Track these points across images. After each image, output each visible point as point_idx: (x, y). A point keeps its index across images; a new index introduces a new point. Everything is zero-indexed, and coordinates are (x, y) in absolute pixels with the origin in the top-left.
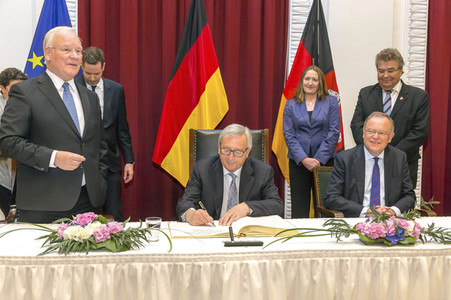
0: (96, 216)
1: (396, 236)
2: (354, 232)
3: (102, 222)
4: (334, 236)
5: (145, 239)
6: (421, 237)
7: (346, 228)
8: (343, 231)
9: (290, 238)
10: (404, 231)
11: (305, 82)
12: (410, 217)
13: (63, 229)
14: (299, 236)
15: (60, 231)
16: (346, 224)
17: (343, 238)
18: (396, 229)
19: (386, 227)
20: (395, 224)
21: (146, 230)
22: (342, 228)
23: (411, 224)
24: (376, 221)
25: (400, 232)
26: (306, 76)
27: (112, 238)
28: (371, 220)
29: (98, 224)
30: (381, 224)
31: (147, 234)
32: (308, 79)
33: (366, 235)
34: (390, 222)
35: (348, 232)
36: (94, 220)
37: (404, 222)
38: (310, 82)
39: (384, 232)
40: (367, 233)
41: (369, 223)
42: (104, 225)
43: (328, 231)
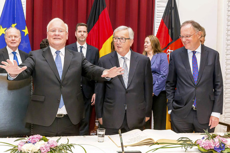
0: (41, 137)
1: (220, 148)
2: (195, 145)
3: (45, 141)
4: (183, 148)
5: (71, 151)
7: (190, 143)
9: (157, 149)
10: (224, 145)
12: (229, 136)
13: (22, 146)
14: (162, 148)
15: (19, 147)
16: (190, 141)
17: (189, 149)
18: (220, 144)
19: (214, 142)
20: (219, 141)
21: (71, 145)
22: (188, 142)
24: (208, 139)
25: (222, 146)
27: (51, 151)
28: (205, 138)
29: (43, 141)
30: (211, 141)
31: (72, 148)
33: (202, 147)
34: (216, 140)
35: (192, 145)
36: (41, 140)
37: (224, 140)
39: (213, 146)
40: (203, 146)
41: (204, 140)
42: (47, 143)
43: (180, 144)
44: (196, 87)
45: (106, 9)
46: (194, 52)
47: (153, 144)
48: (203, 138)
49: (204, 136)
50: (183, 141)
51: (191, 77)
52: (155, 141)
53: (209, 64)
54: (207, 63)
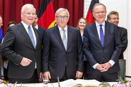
19: (126, 86)
24: (122, 83)
26: (80, 22)
30: (124, 85)
32: (81, 23)
34: (128, 84)
36: (2, 83)
41: (119, 84)
42: (6, 85)
44: (103, 49)
46: (101, 26)
50: (103, 85)
51: (99, 42)
53: (111, 33)
54: (110, 32)
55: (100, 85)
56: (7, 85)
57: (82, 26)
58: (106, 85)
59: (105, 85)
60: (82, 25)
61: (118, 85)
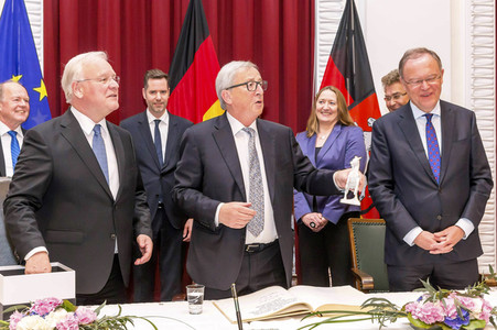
0: (60, 301)
1: (459, 320)
2: (402, 314)
3: (68, 310)
4: (376, 321)
6: (491, 319)
7: (391, 310)
8: (388, 313)
9: (317, 325)
10: (468, 312)
11: (319, 106)
12: (478, 294)
13: (17, 321)
14: (329, 322)
15: (12, 323)
16: (390, 305)
17: (387, 323)
18: (458, 311)
19: (444, 308)
20: (456, 304)
21: (126, 319)
22: (386, 309)
23: (478, 302)
24: (430, 299)
25: (464, 314)
26: (320, 98)
28: (425, 298)
29: (63, 312)
30: (437, 304)
31: (128, 324)
33: (419, 319)
34: (449, 302)
35: (394, 315)
36: (58, 307)
37: (468, 301)
38: (326, 106)
39: (443, 315)
40: (420, 315)
41: (422, 302)
42: (71, 314)
43: (368, 313)
44: (440, 187)
45: (210, 39)
46: (429, 117)
47: (310, 314)
48: (421, 299)
49: (421, 294)
50: (374, 305)
52: (314, 308)
53: (459, 139)
55: (364, 306)
56: (75, 314)
57: (326, 111)
58: (383, 306)
59: (378, 305)
60: (326, 108)
61: (421, 304)
